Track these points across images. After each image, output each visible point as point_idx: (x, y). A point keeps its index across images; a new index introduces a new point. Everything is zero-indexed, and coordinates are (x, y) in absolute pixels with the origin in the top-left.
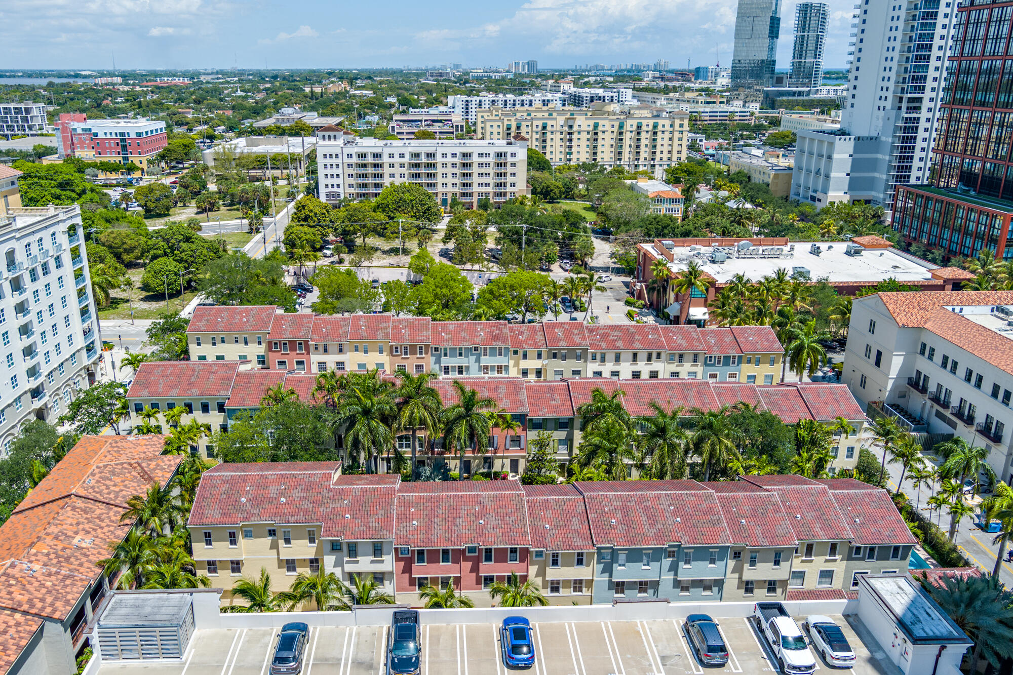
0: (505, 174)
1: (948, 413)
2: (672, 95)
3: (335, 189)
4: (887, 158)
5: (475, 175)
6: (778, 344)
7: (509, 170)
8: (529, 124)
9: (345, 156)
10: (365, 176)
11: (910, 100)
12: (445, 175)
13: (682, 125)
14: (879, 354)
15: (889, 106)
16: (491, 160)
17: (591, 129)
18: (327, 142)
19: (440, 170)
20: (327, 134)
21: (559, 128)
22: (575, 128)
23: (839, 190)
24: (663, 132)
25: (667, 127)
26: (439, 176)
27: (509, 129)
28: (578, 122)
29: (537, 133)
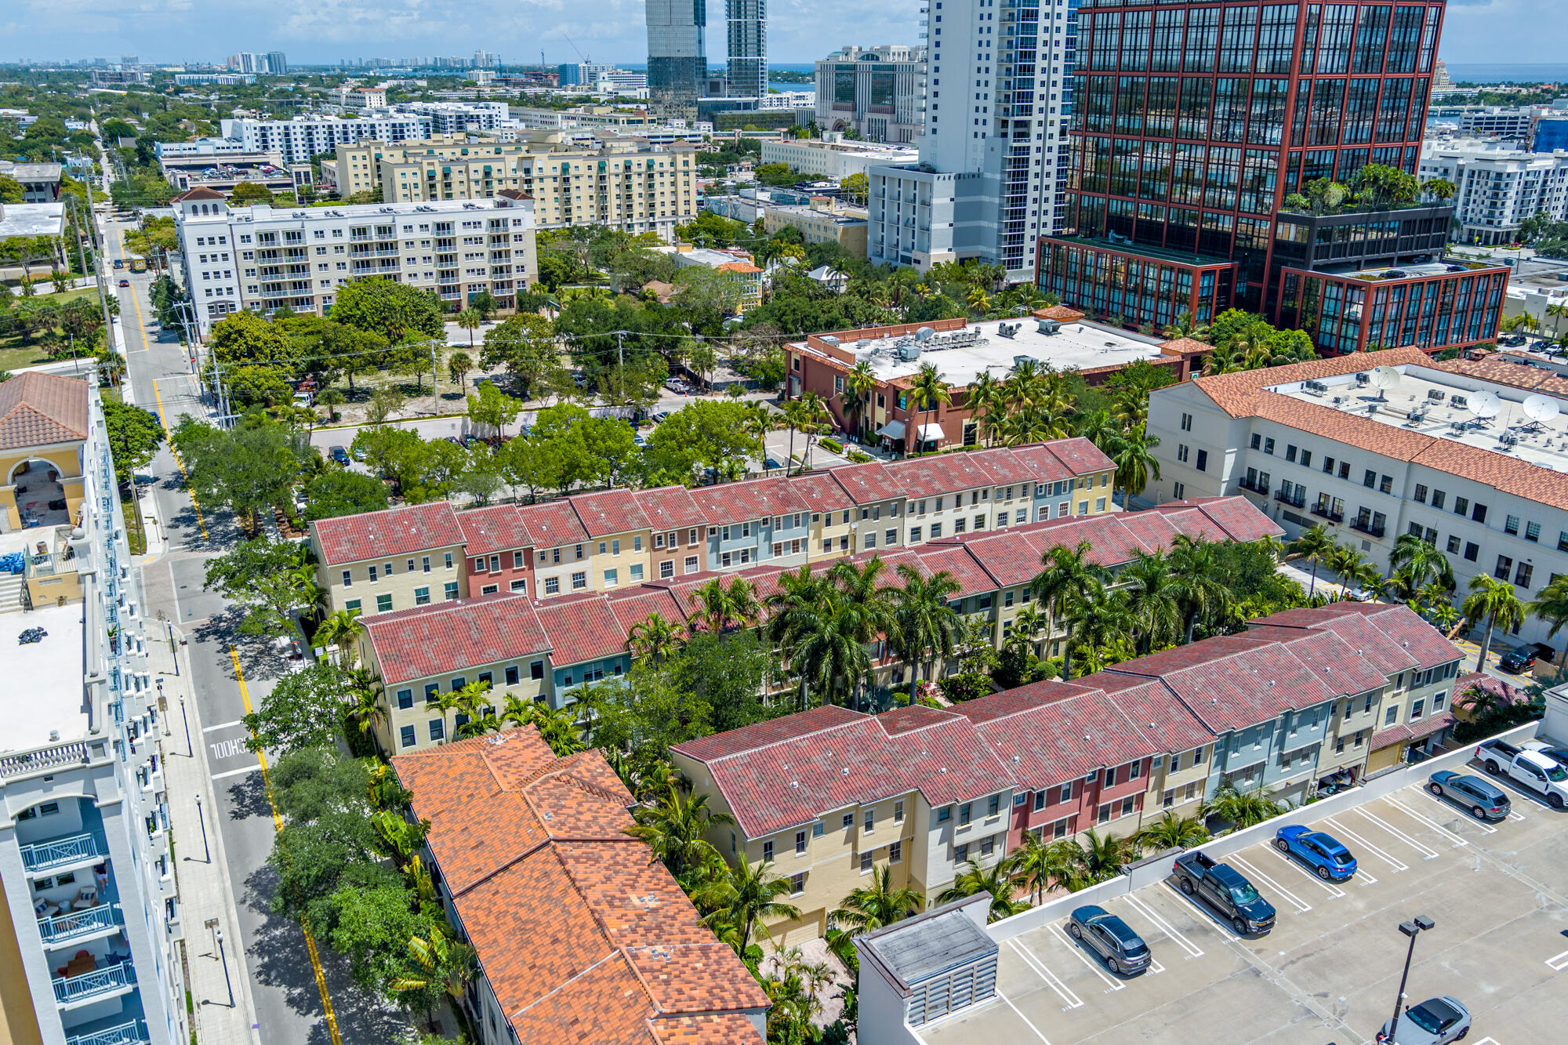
0: (508, 252)
1: (1306, 514)
2: (572, 111)
3: (225, 297)
4: (997, 200)
5: (461, 258)
6: (1106, 459)
7: (513, 246)
8: (463, 168)
9: (238, 240)
10: (275, 270)
11: (1017, 124)
12: (411, 260)
13: (686, 163)
14: (1202, 455)
15: (990, 132)
16: (483, 232)
17: (558, 172)
18: (201, 218)
19: (403, 253)
20: (199, 203)
21: (511, 174)
22: (535, 173)
23: (943, 247)
24: (662, 174)
25: (667, 167)
26: (403, 262)
27: (431, 177)
28: (537, 164)
29: (477, 182)
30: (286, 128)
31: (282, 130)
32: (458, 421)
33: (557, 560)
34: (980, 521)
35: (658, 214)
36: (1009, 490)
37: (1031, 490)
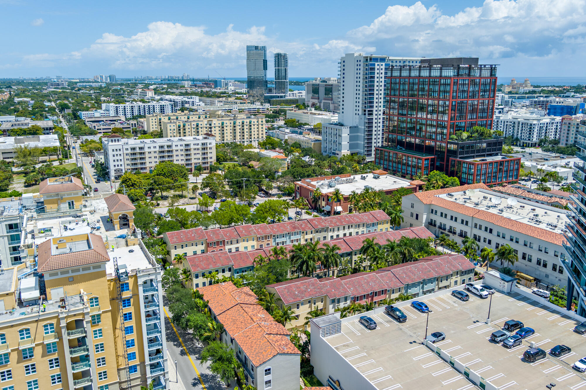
0: (207, 153)
1: (446, 232)
3: (120, 167)
4: (363, 135)
5: (193, 155)
6: (388, 216)
7: (209, 151)
8: (189, 124)
9: (124, 150)
10: (135, 159)
11: (369, 111)
12: (177, 155)
13: (262, 121)
14: (417, 215)
15: (360, 114)
16: (200, 147)
17: (220, 125)
18: (114, 143)
19: (175, 153)
20: (113, 139)
21: (205, 126)
22: (213, 125)
23: (345, 149)
24: (254, 125)
25: (256, 123)
26: (175, 156)
27: (179, 127)
28: (214, 122)
29: (194, 128)
30: (124, 107)
31: (123, 107)
32: (195, 206)
33: (231, 243)
34: (350, 234)
35: (253, 138)
36: (359, 225)
37: (365, 225)
